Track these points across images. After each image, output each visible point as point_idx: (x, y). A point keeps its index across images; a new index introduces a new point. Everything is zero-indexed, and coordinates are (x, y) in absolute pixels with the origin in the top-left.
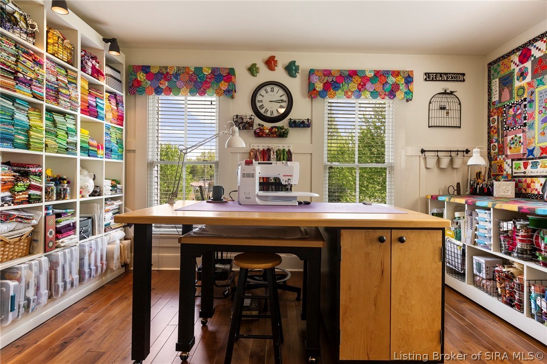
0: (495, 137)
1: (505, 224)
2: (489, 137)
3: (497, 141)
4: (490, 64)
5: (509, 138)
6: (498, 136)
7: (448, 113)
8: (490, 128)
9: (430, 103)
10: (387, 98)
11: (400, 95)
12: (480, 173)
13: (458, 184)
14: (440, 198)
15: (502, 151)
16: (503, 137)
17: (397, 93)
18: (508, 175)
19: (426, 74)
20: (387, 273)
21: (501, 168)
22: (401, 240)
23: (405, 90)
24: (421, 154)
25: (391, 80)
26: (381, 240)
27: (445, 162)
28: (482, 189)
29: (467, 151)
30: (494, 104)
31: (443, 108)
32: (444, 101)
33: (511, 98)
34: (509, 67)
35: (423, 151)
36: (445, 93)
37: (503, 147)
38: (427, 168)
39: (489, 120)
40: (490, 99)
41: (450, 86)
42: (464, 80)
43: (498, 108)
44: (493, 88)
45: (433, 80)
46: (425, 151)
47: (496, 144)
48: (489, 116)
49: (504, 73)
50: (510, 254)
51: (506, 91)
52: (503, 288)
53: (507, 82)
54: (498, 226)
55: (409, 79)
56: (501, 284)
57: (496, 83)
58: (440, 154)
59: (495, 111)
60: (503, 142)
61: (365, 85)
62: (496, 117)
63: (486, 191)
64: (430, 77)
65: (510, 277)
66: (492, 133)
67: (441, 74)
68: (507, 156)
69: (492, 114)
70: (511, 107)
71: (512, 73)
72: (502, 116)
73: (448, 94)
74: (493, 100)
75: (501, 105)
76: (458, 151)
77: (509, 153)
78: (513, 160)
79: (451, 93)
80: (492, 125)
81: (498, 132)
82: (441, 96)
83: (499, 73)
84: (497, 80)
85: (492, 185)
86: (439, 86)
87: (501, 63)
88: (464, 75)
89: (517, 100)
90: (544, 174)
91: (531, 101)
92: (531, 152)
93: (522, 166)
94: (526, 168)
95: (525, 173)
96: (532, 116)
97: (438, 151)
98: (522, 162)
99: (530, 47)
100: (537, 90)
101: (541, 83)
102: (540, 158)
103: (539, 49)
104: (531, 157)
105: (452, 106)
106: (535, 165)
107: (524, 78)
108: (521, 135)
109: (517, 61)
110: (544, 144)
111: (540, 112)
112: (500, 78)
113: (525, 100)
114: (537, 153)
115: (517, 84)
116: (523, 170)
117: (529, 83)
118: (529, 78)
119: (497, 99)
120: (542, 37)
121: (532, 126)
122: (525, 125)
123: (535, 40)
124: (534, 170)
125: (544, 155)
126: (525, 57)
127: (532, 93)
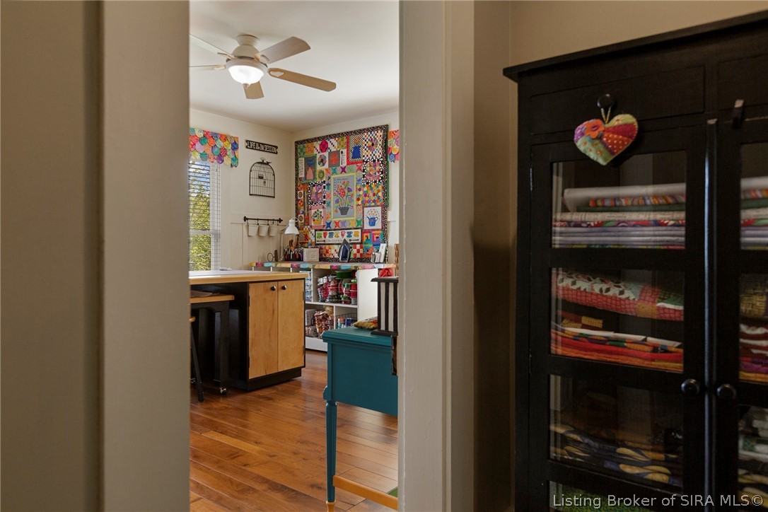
0: (302, 209)
1: (321, 279)
2: (296, 208)
3: (303, 213)
4: (297, 142)
5: (313, 211)
6: (305, 209)
7: (265, 182)
8: (297, 200)
9: (251, 171)
10: (215, 161)
11: (227, 160)
12: (292, 241)
13: (276, 251)
14: (266, 265)
15: (307, 222)
16: (308, 210)
17: (225, 158)
18: (312, 243)
19: (247, 141)
20: (276, 312)
21: (306, 237)
22: (283, 288)
23: (233, 157)
24: (243, 221)
25: (220, 143)
26: (273, 289)
27: (264, 230)
28: (294, 255)
29: (280, 221)
30: (301, 179)
31: (261, 178)
32: (262, 170)
33: (315, 178)
34: (313, 151)
35: (245, 219)
36: (262, 163)
37: (308, 219)
38: (249, 236)
39: (296, 193)
40: (297, 174)
41: (267, 157)
42: (277, 153)
43: (303, 184)
44: (300, 165)
45: (253, 149)
46: (248, 219)
47: (303, 215)
48: (297, 190)
49: (309, 155)
50: (324, 302)
51: (310, 171)
52: (321, 328)
53: (310, 163)
54: (316, 282)
55: (235, 147)
56: (319, 324)
57: (302, 161)
58: (260, 222)
59: (301, 186)
60: (308, 214)
61: (195, 144)
62: (302, 192)
63: (298, 257)
64: (251, 145)
65: (325, 317)
66: (299, 205)
67: (259, 143)
68: (311, 226)
69: (299, 188)
70: (314, 186)
71: (315, 157)
72: (307, 192)
73: (265, 164)
74: (300, 176)
75: (305, 182)
76: (273, 220)
77: (313, 224)
78: (316, 230)
79: (268, 163)
80: (299, 198)
81: (304, 205)
82: (259, 165)
83: (304, 153)
84: (303, 159)
85: (302, 252)
86: (258, 156)
87: (306, 145)
88: (277, 147)
89: (318, 181)
90: (338, 242)
91: (328, 185)
92: (329, 225)
93: (323, 236)
94: (325, 237)
95: (324, 241)
96: (329, 196)
97: (258, 219)
98: (322, 232)
99: (327, 141)
100: (332, 177)
101: (335, 172)
102: (335, 230)
103: (333, 145)
104: (329, 228)
105: (268, 176)
106: (331, 235)
107: (324, 165)
108: (322, 210)
109: (318, 148)
110: (337, 220)
111: (335, 194)
112: (305, 158)
113: (324, 181)
114: (333, 226)
115: (319, 168)
116: (323, 239)
117: (327, 170)
118: (327, 165)
119: (303, 176)
120: (334, 136)
121: (329, 205)
122: (324, 202)
123: (330, 136)
124: (331, 239)
125: (337, 228)
126: (324, 147)
127: (329, 178)
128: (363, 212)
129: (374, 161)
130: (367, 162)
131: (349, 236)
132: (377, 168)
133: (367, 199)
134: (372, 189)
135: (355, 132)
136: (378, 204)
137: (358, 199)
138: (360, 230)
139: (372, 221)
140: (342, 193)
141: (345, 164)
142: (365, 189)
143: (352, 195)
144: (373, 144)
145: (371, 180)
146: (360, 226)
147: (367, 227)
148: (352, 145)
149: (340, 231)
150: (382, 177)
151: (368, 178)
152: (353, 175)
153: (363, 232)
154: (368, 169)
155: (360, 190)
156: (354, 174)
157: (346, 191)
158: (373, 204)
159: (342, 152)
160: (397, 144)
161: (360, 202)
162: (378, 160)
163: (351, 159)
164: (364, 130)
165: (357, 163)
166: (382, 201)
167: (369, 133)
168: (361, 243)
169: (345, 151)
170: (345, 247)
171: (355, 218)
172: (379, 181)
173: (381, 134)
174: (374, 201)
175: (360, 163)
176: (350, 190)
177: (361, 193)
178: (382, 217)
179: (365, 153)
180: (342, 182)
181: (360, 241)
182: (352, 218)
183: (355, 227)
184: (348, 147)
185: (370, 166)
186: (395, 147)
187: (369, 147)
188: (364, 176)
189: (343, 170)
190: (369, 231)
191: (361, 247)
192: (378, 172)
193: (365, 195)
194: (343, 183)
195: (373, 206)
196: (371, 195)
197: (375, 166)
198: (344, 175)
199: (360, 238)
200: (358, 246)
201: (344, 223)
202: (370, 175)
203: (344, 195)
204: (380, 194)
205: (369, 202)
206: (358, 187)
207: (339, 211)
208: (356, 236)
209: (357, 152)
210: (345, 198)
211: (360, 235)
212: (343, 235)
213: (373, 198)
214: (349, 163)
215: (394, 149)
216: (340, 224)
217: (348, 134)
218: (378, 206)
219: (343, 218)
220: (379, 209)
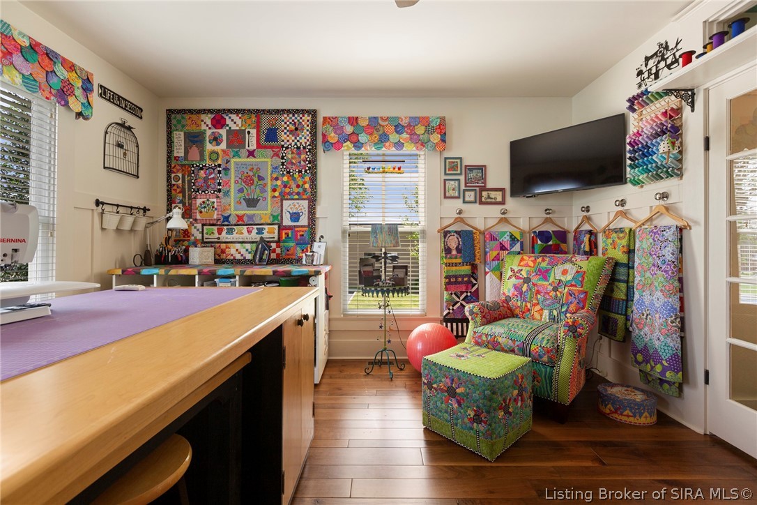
0: (179, 197)
2: (169, 196)
3: (182, 202)
4: (170, 110)
5: (199, 201)
6: (184, 196)
7: (125, 154)
8: (170, 185)
9: (106, 133)
10: (54, 100)
11: (74, 104)
13: (147, 252)
14: (146, 272)
15: (188, 214)
16: (190, 198)
17: (71, 99)
18: (196, 240)
19: (101, 86)
21: (187, 233)
23: (85, 101)
24: (94, 207)
25: (61, 71)
27: (128, 222)
28: (174, 257)
29: (145, 210)
30: (177, 159)
31: (120, 146)
32: (123, 136)
33: (202, 159)
34: (199, 126)
35: (98, 203)
36: (122, 125)
37: (191, 210)
38: (103, 229)
39: (169, 176)
40: (170, 152)
41: (130, 120)
42: (141, 118)
43: (182, 166)
44: (175, 140)
45: (109, 100)
46: (103, 203)
47: (180, 205)
48: (169, 172)
49: (193, 129)
51: (195, 150)
53: (195, 139)
55: (87, 86)
57: (179, 138)
58: (120, 209)
59: (178, 167)
60: (190, 205)
61: (10, 54)
62: (180, 175)
63: (179, 259)
64: (105, 93)
66: (173, 192)
67: (119, 97)
68: (196, 220)
69: (174, 170)
70: (202, 169)
71: (203, 133)
72: (189, 176)
73: (126, 128)
74: (176, 155)
75: (184, 162)
76: (138, 208)
77: (198, 217)
78: (203, 225)
79: (129, 128)
80: (173, 182)
81: (183, 191)
82: (119, 127)
83: (184, 126)
84: (182, 133)
85: (186, 252)
86: (118, 114)
87: (187, 116)
88: (141, 110)
89: (208, 163)
90: (241, 240)
91: (226, 169)
92: (227, 218)
93: (216, 232)
94: (220, 233)
95: (219, 238)
96: (227, 183)
97: (118, 206)
98: (215, 228)
99: (224, 116)
100: (233, 160)
101: (237, 155)
102: (236, 225)
103: (234, 122)
104: (226, 223)
105: (130, 146)
106: (230, 232)
107: (218, 144)
108: (215, 200)
109: (209, 122)
110: (240, 213)
111: (236, 182)
112: (185, 133)
113: (219, 166)
114: (233, 220)
115: (209, 147)
116: (216, 235)
117: (223, 151)
118: (223, 146)
119: (182, 154)
120: (237, 112)
121: (227, 194)
122: (219, 191)
123: (230, 111)
124: (229, 236)
125: (240, 222)
126: (219, 121)
127: (228, 162)
128: (282, 205)
129: (298, 148)
130: (287, 148)
131: (260, 232)
132: (303, 156)
133: (287, 190)
134: (294, 179)
135: (269, 112)
136: (304, 197)
137: (274, 190)
138: (276, 227)
139: (295, 217)
140: (249, 181)
141: (253, 146)
142: (285, 179)
143: (265, 185)
144: (296, 129)
145: (293, 169)
146: (276, 222)
147: (287, 222)
148: (265, 126)
149: (245, 227)
150: (309, 168)
151: (290, 166)
152: (266, 161)
153: (281, 228)
154: (290, 156)
155: (277, 179)
156: (269, 160)
157: (256, 179)
158: (296, 197)
159: (249, 133)
160: (335, 133)
161: (276, 194)
162: (304, 148)
163: (263, 142)
164: (283, 110)
165: (271, 147)
166: (310, 194)
167: (291, 115)
168: (278, 242)
169: (254, 132)
170: (262, 246)
171: (269, 211)
172: (306, 171)
173: (309, 118)
174: (298, 194)
175: (277, 147)
176: (260, 178)
177: (279, 183)
178: (309, 212)
179: (284, 137)
180: (250, 167)
181: (276, 239)
182: (264, 212)
183: (269, 222)
184: (258, 128)
185: (293, 153)
186: (333, 134)
187: (291, 131)
188: (283, 164)
189: (251, 154)
190: (290, 228)
191: (278, 246)
192: (304, 161)
193: (285, 186)
194: (251, 170)
195: (296, 199)
196: (294, 186)
197: (299, 154)
198: (251, 160)
199: (276, 236)
200: (274, 245)
201: (251, 217)
202: (292, 163)
203: (252, 184)
204: (307, 186)
205: (290, 194)
206: (274, 176)
207: (244, 203)
208: (270, 233)
209: (272, 135)
210: (253, 187)
211: (276, 231)
212: (249, 232)
213: (296, 190)
214: (259, 146)
215: (332, 138)
216: (245, 219)
217: (258, 112)
218: (304, 199)
219: (250, 212)
220: (305, 203)
